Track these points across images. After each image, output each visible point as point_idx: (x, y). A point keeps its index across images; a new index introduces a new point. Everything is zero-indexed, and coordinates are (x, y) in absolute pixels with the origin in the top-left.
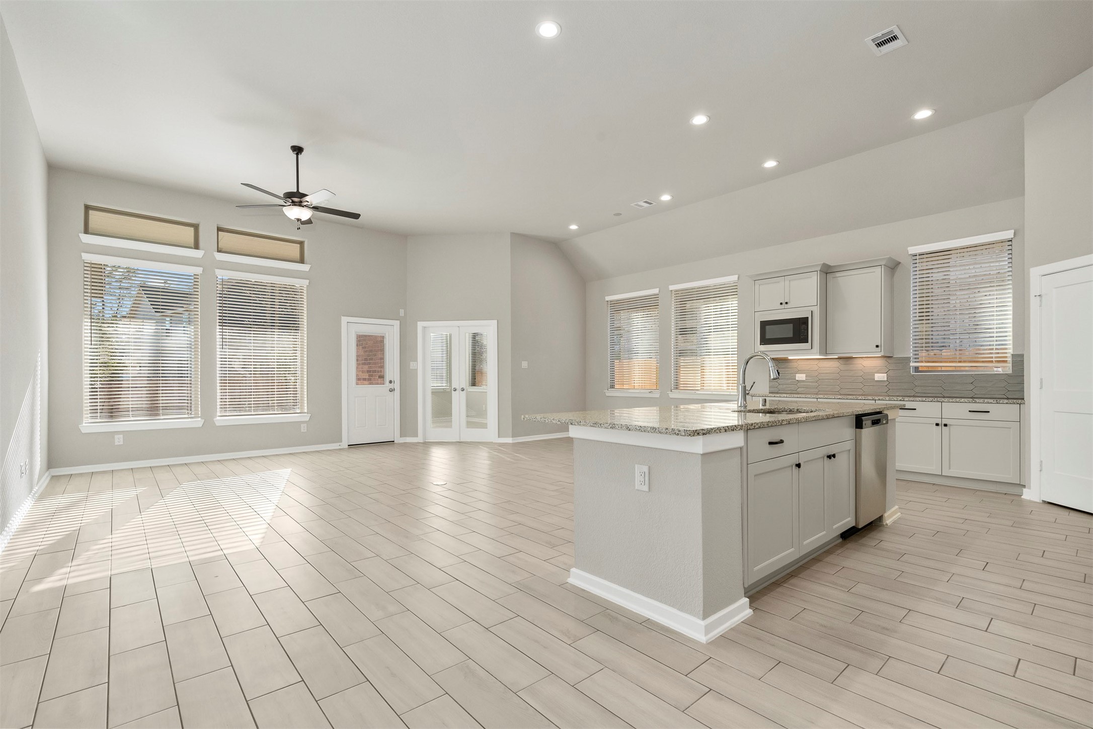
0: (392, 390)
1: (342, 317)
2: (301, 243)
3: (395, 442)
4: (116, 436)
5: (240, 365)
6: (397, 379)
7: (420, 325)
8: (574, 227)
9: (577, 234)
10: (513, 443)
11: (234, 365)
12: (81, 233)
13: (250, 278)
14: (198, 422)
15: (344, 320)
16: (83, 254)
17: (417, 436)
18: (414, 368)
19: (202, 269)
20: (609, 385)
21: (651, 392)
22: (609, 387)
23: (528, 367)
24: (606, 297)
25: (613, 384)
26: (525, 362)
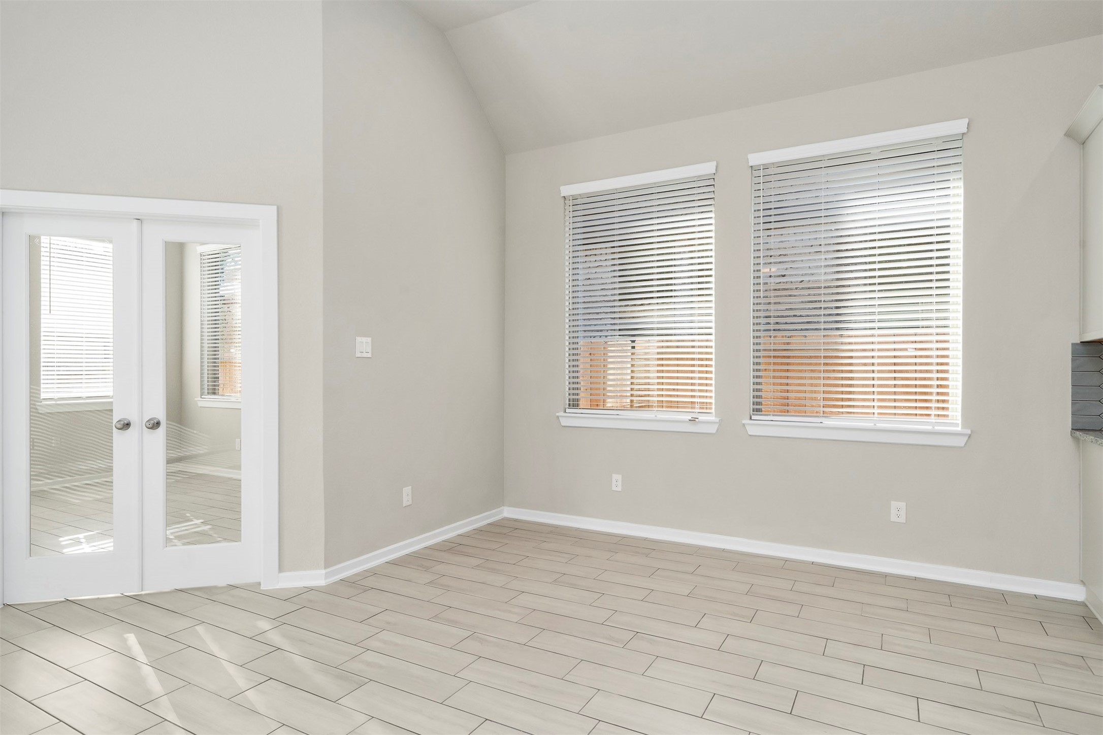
20: (569, 400)
21: (693, 420)
22: (567, 406)
23: (372, 354)
24: (562, 188)
25: (575, 397)
26: (364, 339)
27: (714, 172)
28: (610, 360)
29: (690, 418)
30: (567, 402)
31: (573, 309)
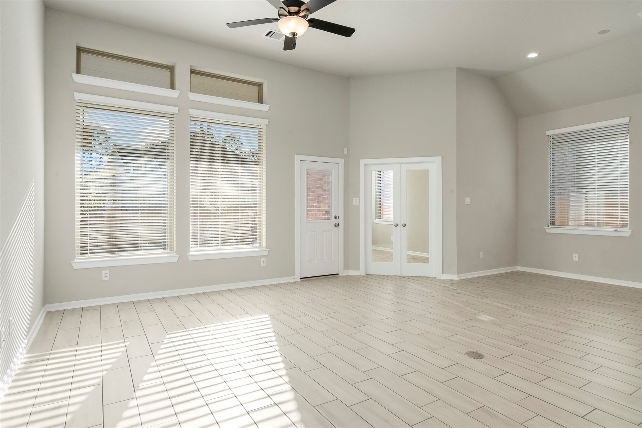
0: (337, 225)
1: (296, 155)
2: (260, 85)
3: (340, 274)
4: (103, 271)
5: (209, 201)
6: (341, 215)
7: (363, 162)
8: (532, 55)
9: (534, 63)
10: (458, 280)
11: (204, 201)
12: (73, 73)
13: (218, 118)
14: (174, 258)
15: (298, 158)
16: (75, 94)
17: (359, 269)
18: (356, 204)
19: (177, 108)
20: (550, 222)
21: (616, 231)
22: (549, 224)
23: (470, 203)
24: (547, 132)
25: (553, 220)
26: (468, 198)
27: (629, 121)
28: (571, 202)
29: (615, 230)
30: (549, 222)
31: (552, 183)
